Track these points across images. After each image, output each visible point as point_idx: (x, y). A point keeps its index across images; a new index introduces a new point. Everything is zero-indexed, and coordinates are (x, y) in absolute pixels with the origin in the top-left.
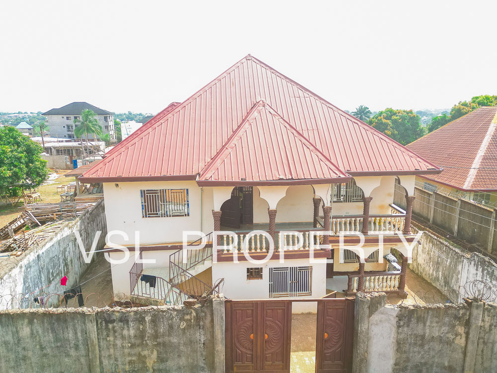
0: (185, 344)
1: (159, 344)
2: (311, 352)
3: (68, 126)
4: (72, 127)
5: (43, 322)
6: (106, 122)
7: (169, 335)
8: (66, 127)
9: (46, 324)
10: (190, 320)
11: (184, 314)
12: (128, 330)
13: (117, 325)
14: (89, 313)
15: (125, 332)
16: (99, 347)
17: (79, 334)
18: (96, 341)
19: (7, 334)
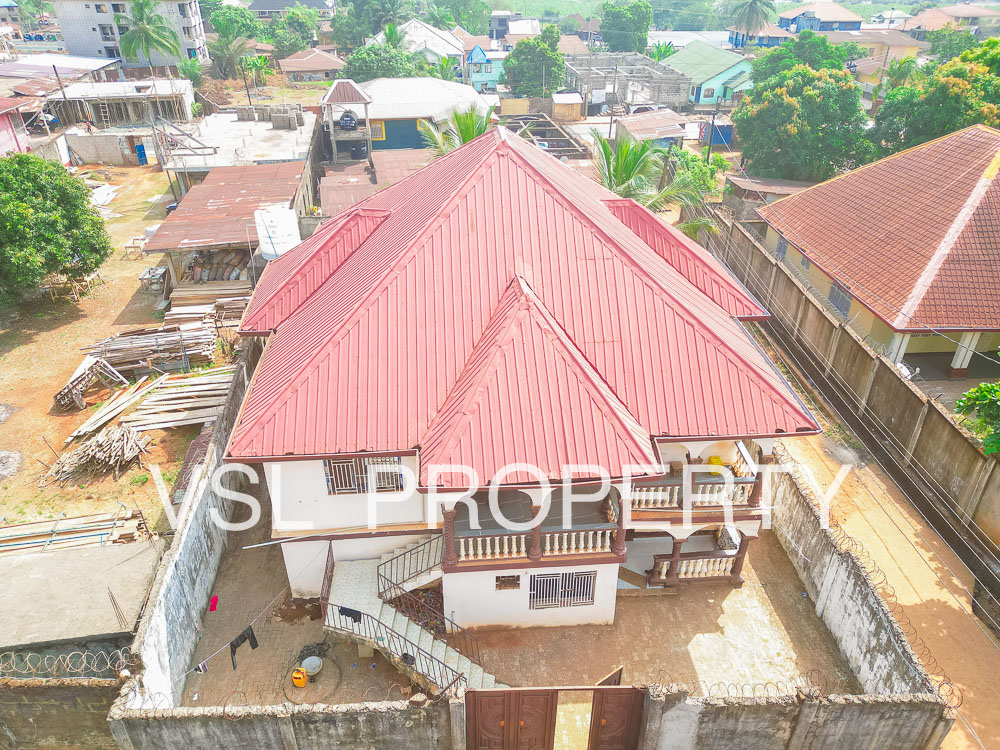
0: (412, 741)
1: (378, 741)
2: (585, 704)
3: (103, 28)
4: (111, 28)
5: (221, 725)
6: (185, 16)
7: (391, 733)
8: (98, 29)
9: (225, 726)
10: (419, 719)
11: (411, 714)
12: (336, 729)
13: (321, 726)
14: (282, 716)
15: (332, 731)
16: (298, 745)
17: (271, 735)
18: (294, 741)
19: (175, 735)
